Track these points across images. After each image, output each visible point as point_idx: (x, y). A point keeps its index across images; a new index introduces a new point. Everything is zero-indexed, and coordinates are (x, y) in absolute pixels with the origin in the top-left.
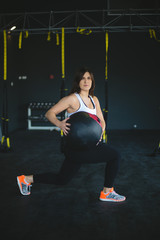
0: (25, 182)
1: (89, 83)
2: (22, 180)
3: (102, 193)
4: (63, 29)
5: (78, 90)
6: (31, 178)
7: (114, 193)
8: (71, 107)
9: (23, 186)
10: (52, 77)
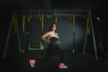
0: (32, 62)
1: (55, 28)
2: (32, 61)
3: (60, 65)
4: (43, 16)
5: (52, 30)
6: (35, 61)
7: (64, 65)
8: (49, 36)
9: (32, 63)
10: (37, 33)
